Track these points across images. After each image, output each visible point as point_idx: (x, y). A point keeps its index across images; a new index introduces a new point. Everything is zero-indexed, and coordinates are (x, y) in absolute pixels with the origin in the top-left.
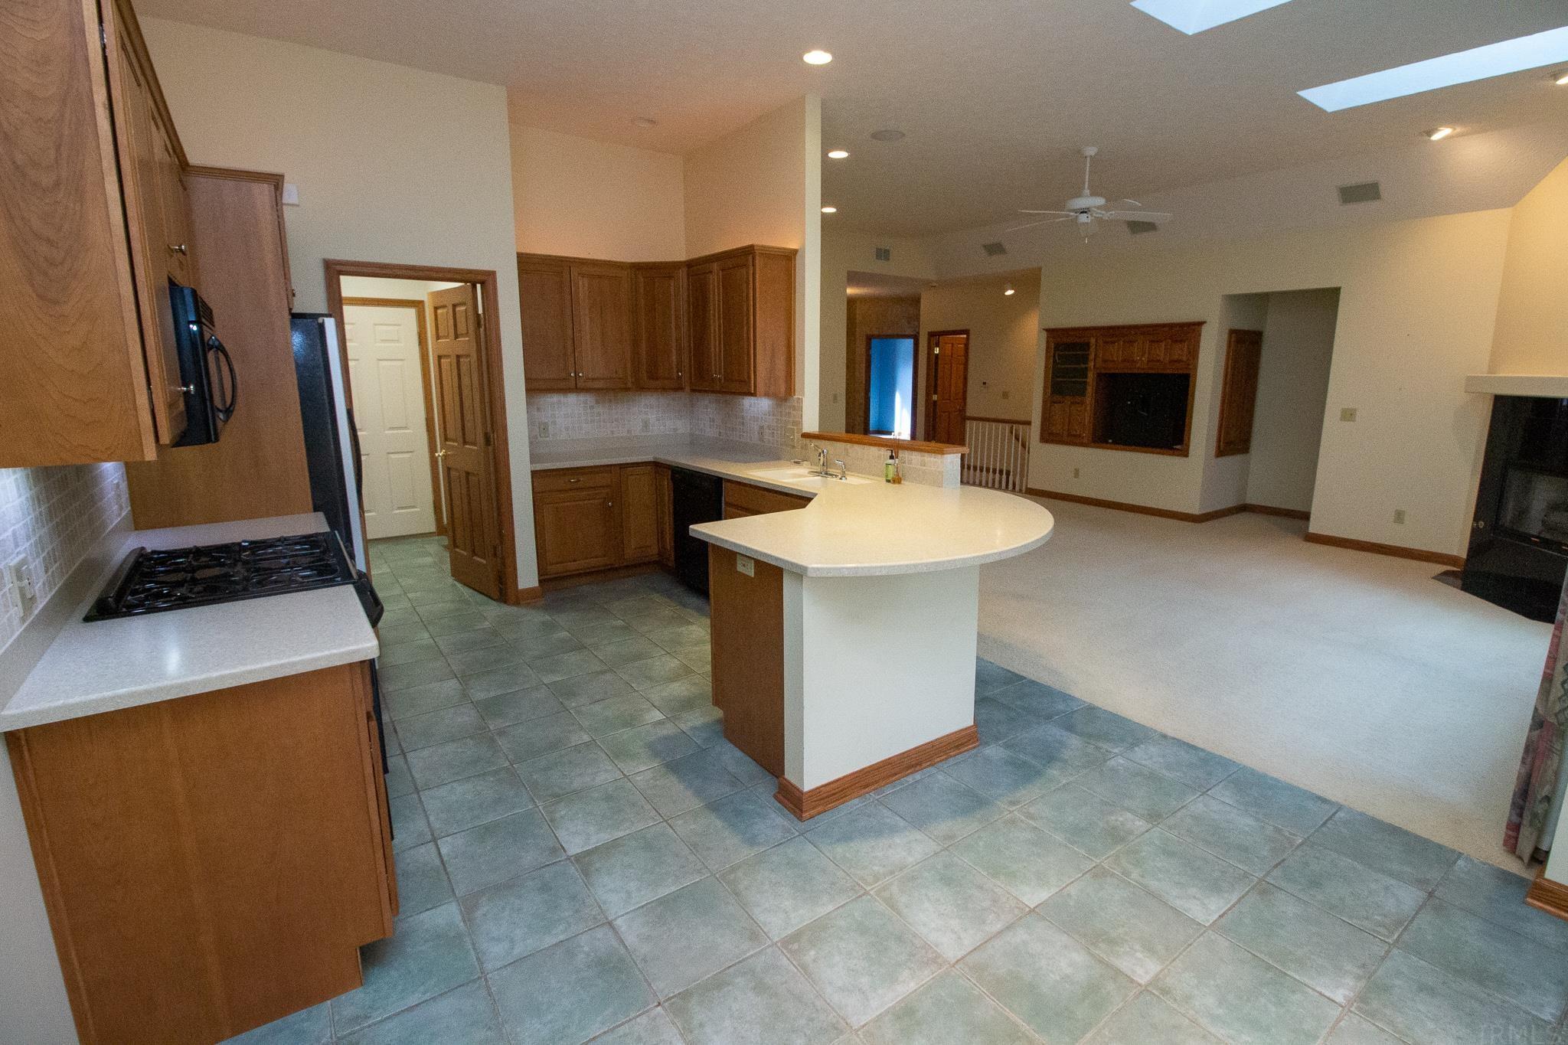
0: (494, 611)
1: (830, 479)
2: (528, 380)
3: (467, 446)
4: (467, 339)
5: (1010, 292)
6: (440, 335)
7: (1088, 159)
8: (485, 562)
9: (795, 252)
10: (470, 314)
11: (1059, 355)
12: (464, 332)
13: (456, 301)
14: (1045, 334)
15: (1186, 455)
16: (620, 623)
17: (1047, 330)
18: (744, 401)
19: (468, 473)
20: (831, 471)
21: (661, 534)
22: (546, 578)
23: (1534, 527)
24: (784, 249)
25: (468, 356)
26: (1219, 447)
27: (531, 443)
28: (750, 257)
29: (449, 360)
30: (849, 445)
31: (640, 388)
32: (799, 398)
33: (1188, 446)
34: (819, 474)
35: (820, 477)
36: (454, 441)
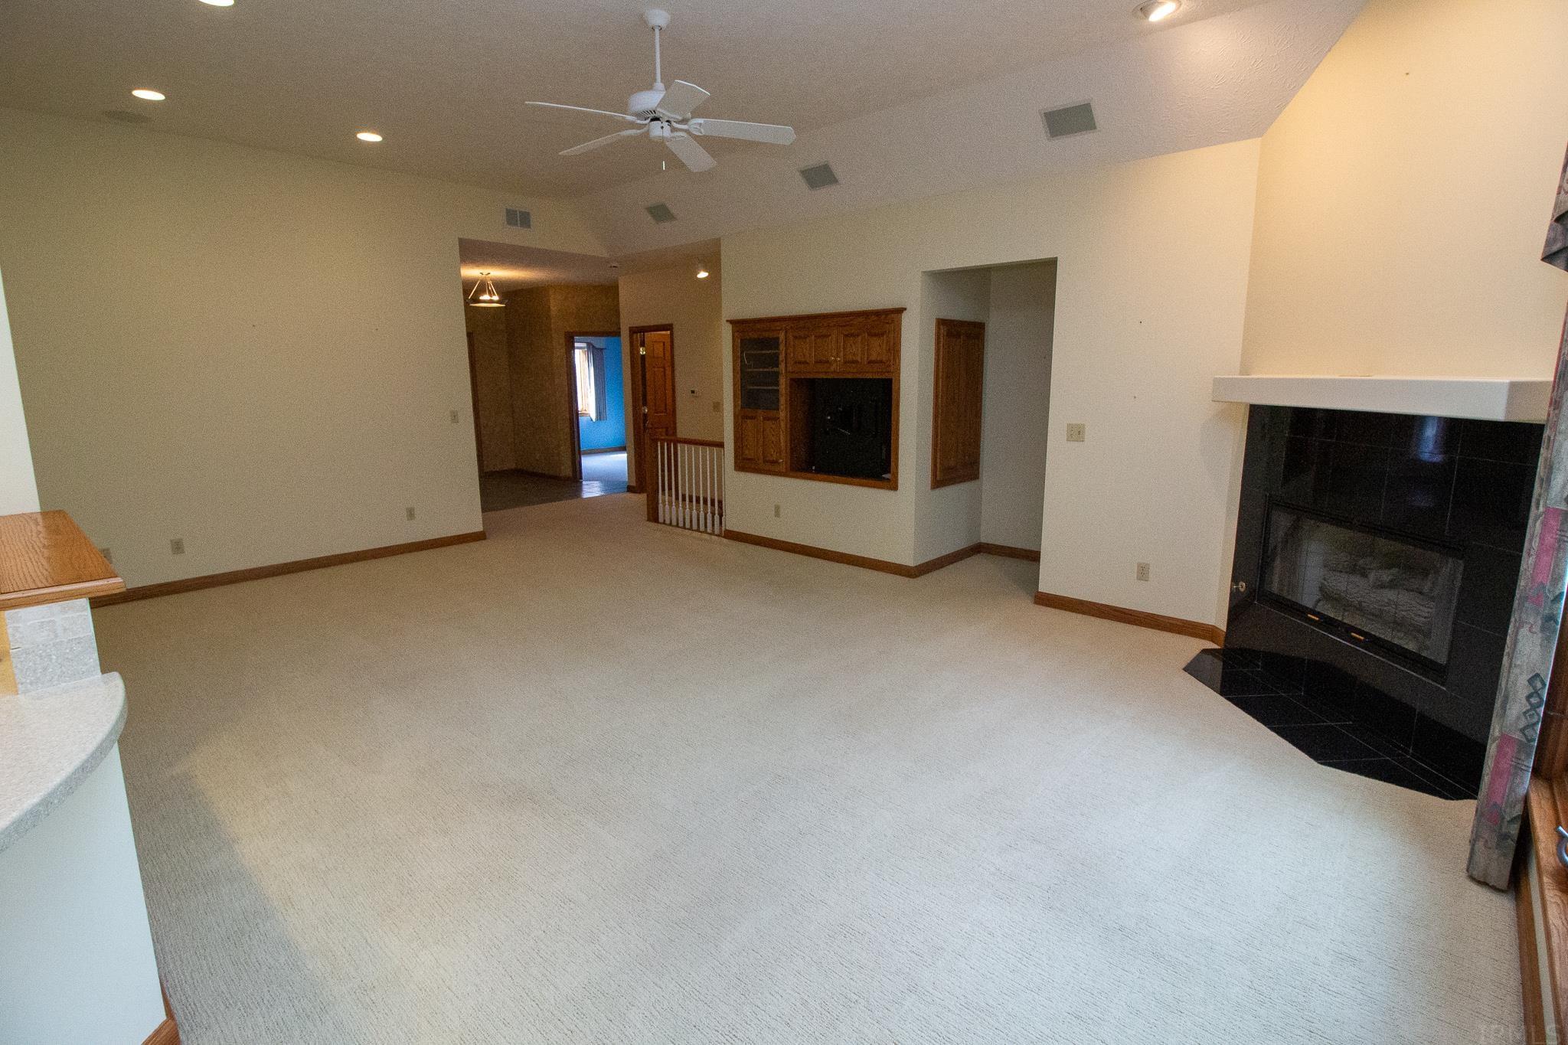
5: (702, 275)
7: (657, 31)
11: (746, 355)
14: (731, 329)
15: (895, 488)
17: (735, 323)
23: (1308, 597)
26: (935, 476)
33: (896, 475)
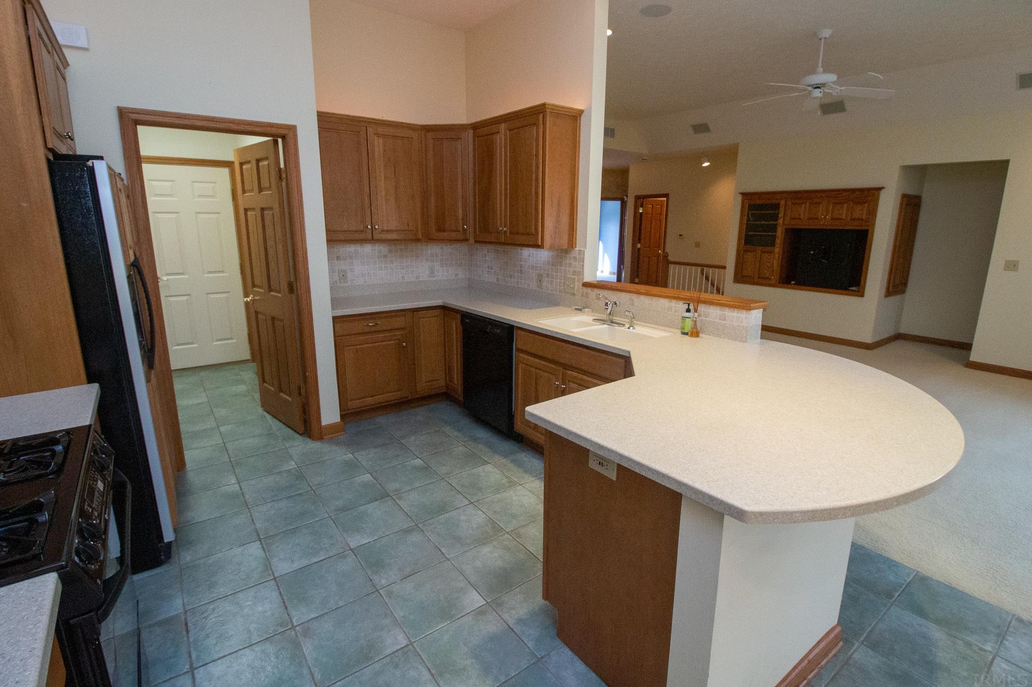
0: (300, 446)
1: (617, 328)
2: (328, 231)
3: (272, 293)
4: (271, 192)
5: (706, 164)
6: (246, 189)
7: (823, 41)
8: (290, 399)
9: (581, 112)
10: (272, 166)
11: (752, 214)
12: (267, 185)
13: (258, 157)
14: (740, 198)
15: (862, 295)
16: (418, 462)
17: (742, 194)
18: (522, 251)
19: (273, 319)
20: (616, 319)
21: (448, 370)
22: (346, 415)
24: (571, 109)
25: (271, 209)
26: (888, 288)
27: (331, 288)
28: (541, 116)
29: (255, 213)
30: (634, 296)
31: (427, 238)
32: (581, 250)
33: (864, 288)
34: (603, 321)
35: (606, 326)
36: (260, 287)
